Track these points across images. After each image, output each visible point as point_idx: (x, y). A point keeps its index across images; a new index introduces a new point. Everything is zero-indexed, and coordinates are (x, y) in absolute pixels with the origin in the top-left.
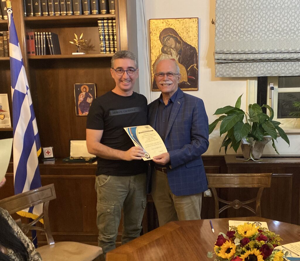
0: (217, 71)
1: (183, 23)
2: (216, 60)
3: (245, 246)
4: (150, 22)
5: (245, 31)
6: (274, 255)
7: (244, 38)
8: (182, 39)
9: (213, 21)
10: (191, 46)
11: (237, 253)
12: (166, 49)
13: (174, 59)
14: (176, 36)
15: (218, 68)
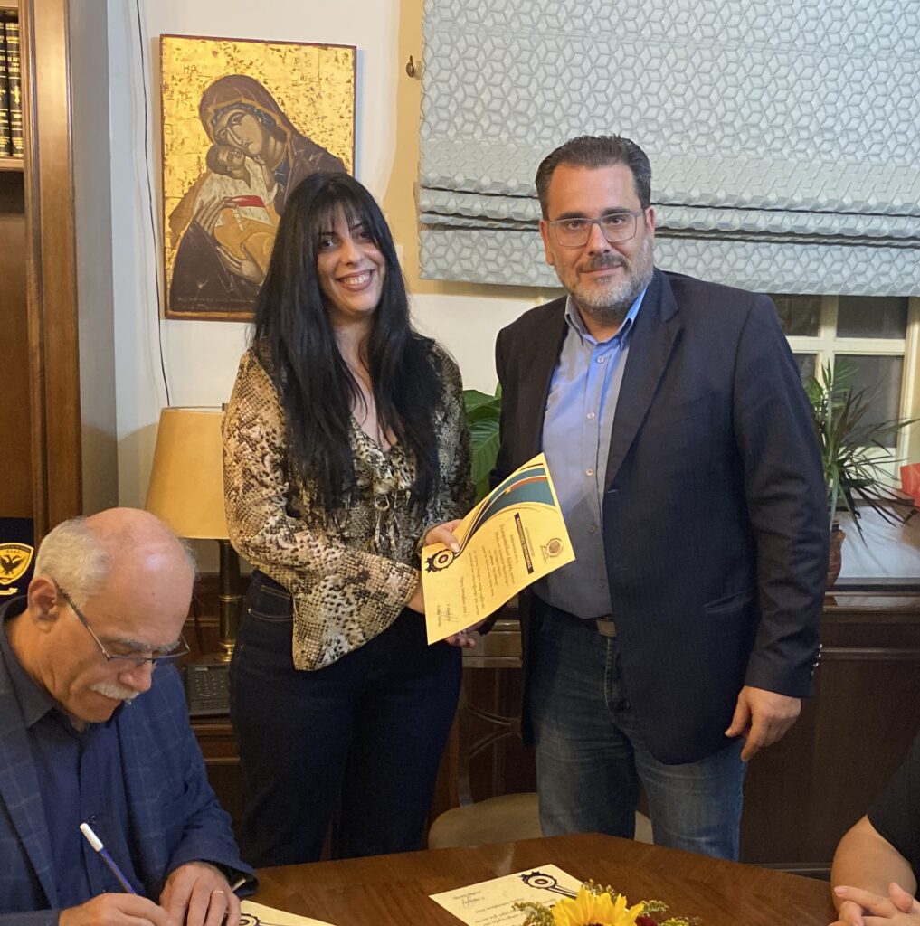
0: (425, 254)
1: (296, 63)
2: (424, 213)
4: (161, 44)
5: (531, 113)
7: (531, 138)
8: (292, 121)
9: (411, 64)
10: (325, 150)
12: (226, 155)
13: (261, 200)
14: (266, 111)
15: (430, 244)
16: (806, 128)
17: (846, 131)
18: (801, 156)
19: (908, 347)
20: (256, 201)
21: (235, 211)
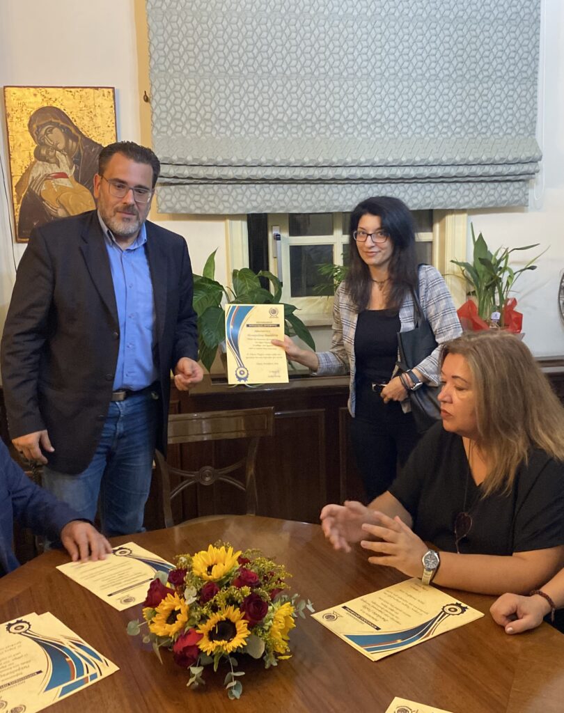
0: (160, 200)
1: (81, 98)
3: (208, 603)
5: (213, 120)
6: (273, 615)
7: (214, 133)
8: (81, 130)
9: (146, 95)
10: (100, 146)
11: (191, 621)
12: (45, 151)
13: (66, 174)
14: (66, 125)
15: (163, 194)
16: (366, 121)
17: (388, 121)
18: (364, 136)
19: (434, 236)
20: (63, 175)
21: (52, 181)
